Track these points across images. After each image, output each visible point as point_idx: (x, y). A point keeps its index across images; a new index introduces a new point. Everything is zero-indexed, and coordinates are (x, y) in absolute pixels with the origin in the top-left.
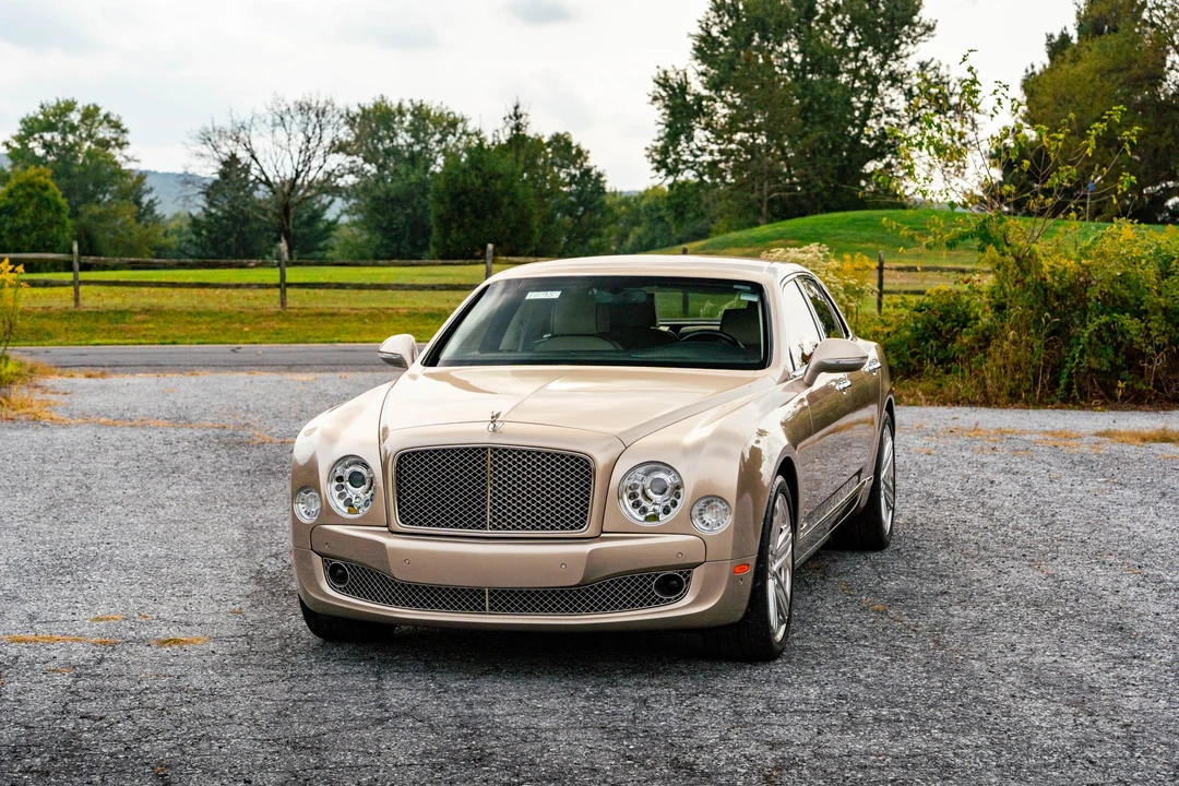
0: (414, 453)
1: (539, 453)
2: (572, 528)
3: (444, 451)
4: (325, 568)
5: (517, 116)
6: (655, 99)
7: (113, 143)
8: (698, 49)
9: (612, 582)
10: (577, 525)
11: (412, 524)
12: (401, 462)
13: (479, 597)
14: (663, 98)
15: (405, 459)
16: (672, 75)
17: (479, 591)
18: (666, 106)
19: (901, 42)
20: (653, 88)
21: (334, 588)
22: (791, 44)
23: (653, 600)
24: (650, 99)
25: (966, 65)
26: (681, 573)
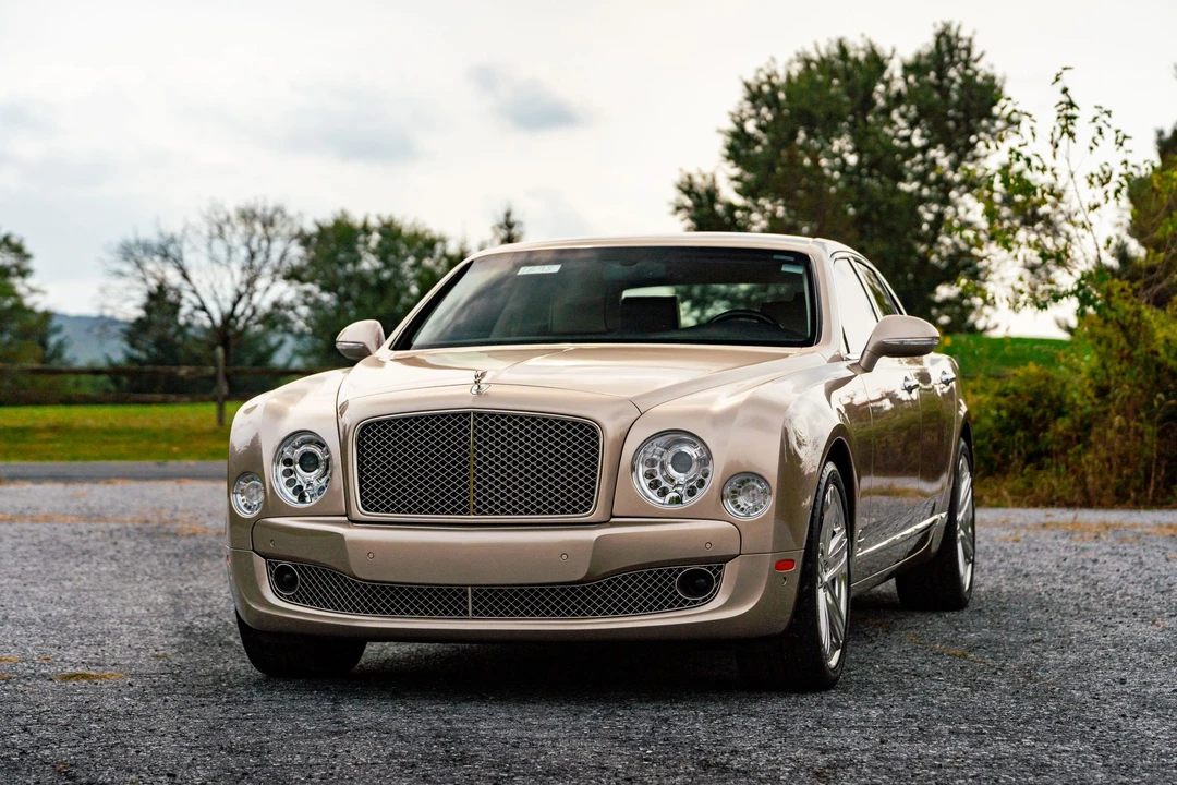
0: (379, 423)
1: (533, 419)
2: (575, 511)
3: (417, 418)
4: (270, 574)
5: (509, 225)
6: (678, 209)
7: (14, 270)
8: (731, 148)
9: (625, 578)
10: (581, 507)
11: (377, 510)
12: (364, 435)
13: (460, 599)
14: (687, 208)
15: (369, 431)
16: (698, 180)
17: (460, 590)
18: (692, 218)
19: (979, 140)
20: (675, 196)
21: (279, 596)
22: (842, 143)
23: (676, 602)
24: (672, 209)
25: (1059, 86)
26: (710, 568)
